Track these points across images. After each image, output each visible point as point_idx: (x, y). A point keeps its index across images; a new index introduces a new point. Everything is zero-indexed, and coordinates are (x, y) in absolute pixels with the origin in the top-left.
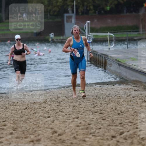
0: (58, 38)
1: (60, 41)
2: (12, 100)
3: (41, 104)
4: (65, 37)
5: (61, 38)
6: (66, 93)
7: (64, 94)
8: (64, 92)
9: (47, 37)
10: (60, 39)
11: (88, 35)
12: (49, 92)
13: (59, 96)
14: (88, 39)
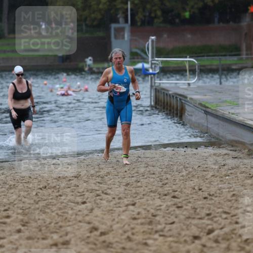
0: (101, 66)
3: (70, 180)
5: (106, 65)
6: (114, 161)
9: (81, 65)
10: (103, 68)
11: (152, 61)
12: (84, 159)
13: (102, 166)
14: (152, 68)
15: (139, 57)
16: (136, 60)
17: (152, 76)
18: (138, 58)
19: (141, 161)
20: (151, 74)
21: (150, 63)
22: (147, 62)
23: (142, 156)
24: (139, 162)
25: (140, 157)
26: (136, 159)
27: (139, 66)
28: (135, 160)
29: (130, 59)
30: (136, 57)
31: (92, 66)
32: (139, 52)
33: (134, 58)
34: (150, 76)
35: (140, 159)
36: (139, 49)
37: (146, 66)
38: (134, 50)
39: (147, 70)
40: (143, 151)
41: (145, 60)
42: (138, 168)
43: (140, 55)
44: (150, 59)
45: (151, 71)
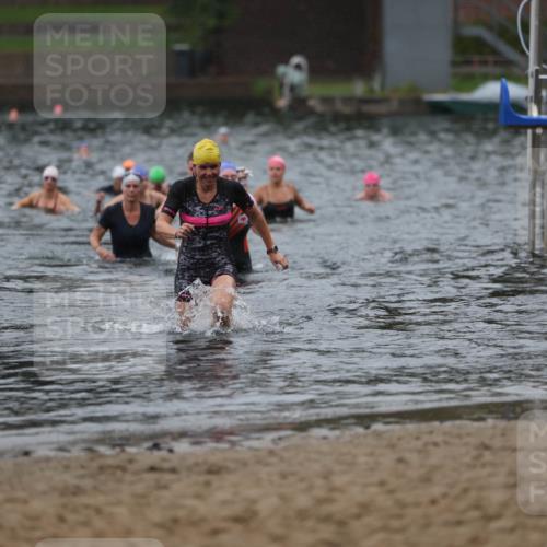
0: (337, 90)
1: (347, 110)
2: (25, 502)
3: (215, 532)
4: (383, 87)
5: (358, 88)
6: (388, 459)
7: (372, 470)
8: (371, 454)
9: (261, 85)
10: (347, 100)
11: (538, 72)
12: (271, 453)
13: (338, 481)
14: (538, 99)
15: (491, 58)
16: (477, 70)
17: (539, 131)
18: (485, 63)
19: (493, 464)
20: (534, 124)
21: (531, 81)
22: (521, 79)
23: (497, 443)
24: (484, 465)
25: (486, 447)
26: (474, 453)
27: (490, 91)
28: (467, 459)
29: (454, 64)
30: (476, 58)
31: (306, 91)
32: (488, 36)
33: (468, 63)
34: (530, 132)
35: (488, 456)
36: (490, 28)
37: (517, 91)
38: (472, 31)
39: (520, 108)
40: (502, 424)
41: (510, 70)
42: (481, 488)
43: (494, 52)
44: (532, 67)
45: (534, 113)
